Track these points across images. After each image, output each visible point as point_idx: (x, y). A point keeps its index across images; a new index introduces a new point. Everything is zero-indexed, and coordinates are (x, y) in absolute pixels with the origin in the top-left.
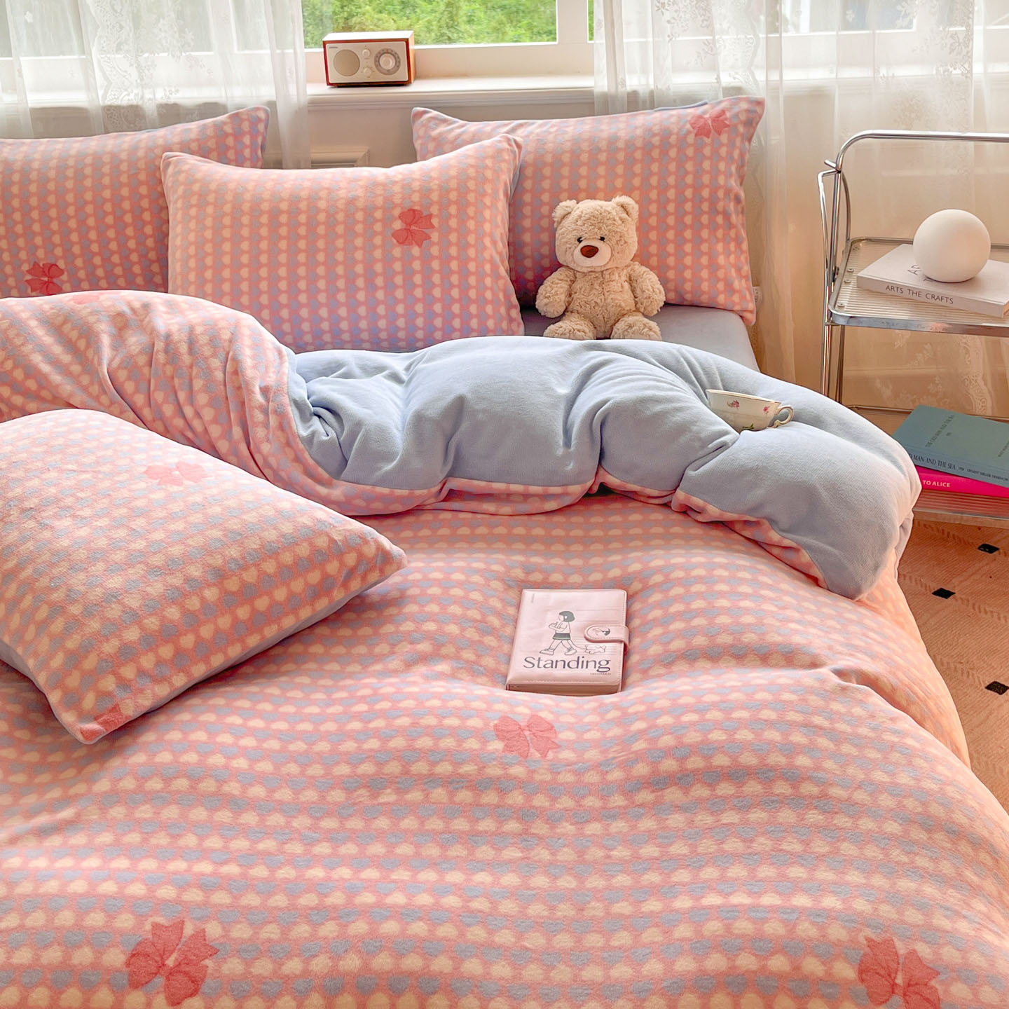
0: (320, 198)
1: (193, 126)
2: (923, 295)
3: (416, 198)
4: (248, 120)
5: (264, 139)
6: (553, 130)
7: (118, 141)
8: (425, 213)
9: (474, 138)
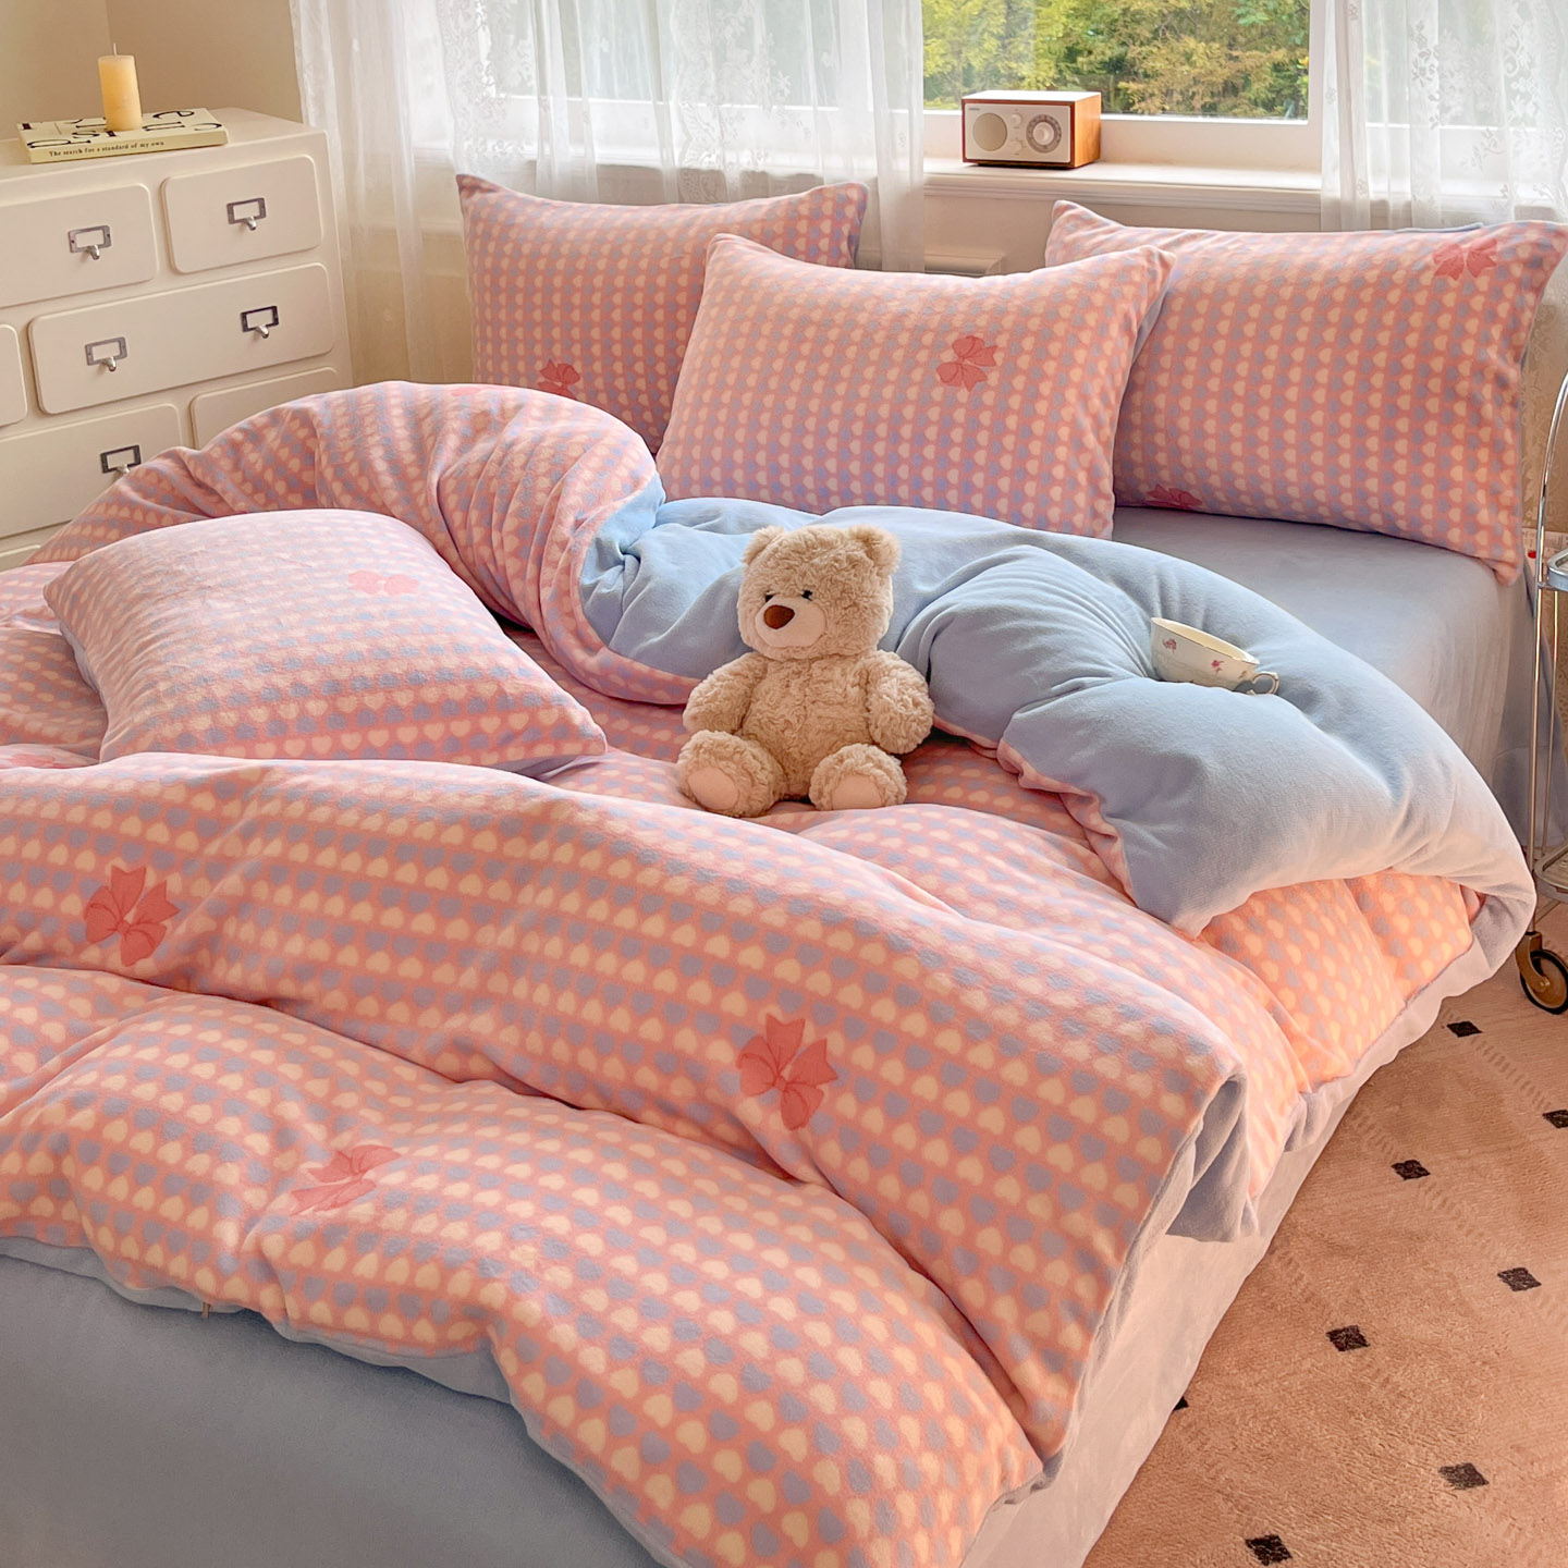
0: (864, 310)
3: (982, 321)
4: (833, 199)
6: (1231, 247)
7: (676, 214)
8: (988, 344)
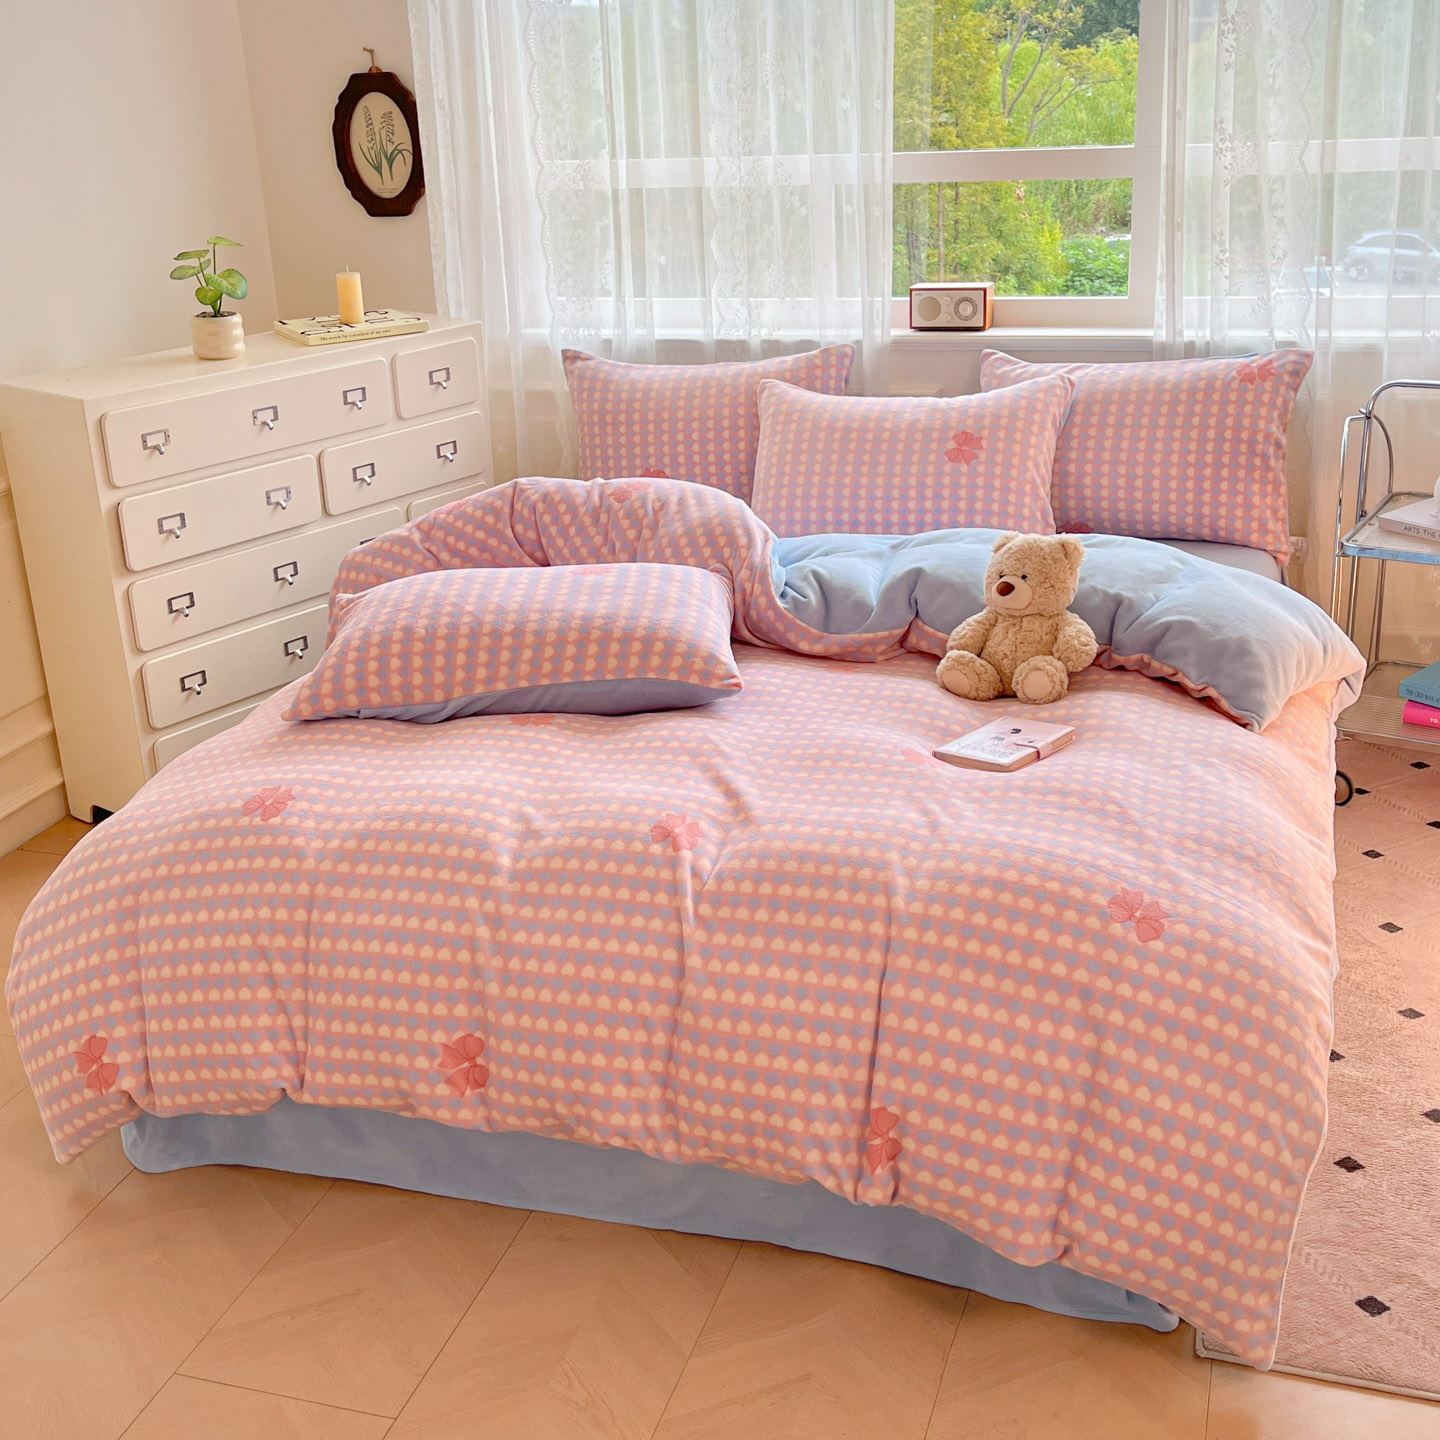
1: (789, 358)
2: (1437, 535)
4: (836, 355)
5: (849, 372)
6: (1107, 372)
7: (727, 369)
8: (976, 436)
9: (1035, 375)
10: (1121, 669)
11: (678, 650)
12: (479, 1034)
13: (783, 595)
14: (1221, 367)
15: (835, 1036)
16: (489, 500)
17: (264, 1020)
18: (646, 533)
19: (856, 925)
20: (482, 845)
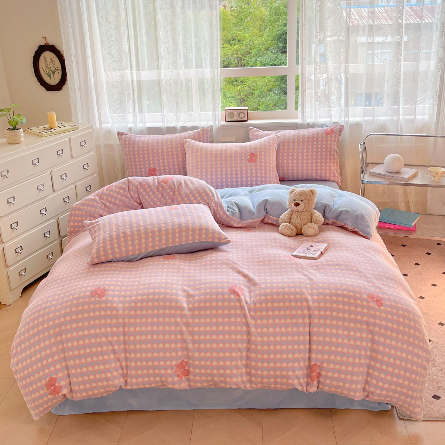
0: (228, 151)
1: (191, 132)
2: (386, 176)
3: (253, 150)
4: (206, 130)
5: (210, 136)
6: (287, 133)
7: (172, 136)
8: (256, 154)
9: (266, 135)
10: (327, 224)
11: (210, 232)
12: (185, 360)
13: (227, 211)
14: (319, 130)
15: (299, 345)
16: (120, 185)
17: (113, 365)
18: (176, 193)
19: (299, 312)
20: (177, 301)
